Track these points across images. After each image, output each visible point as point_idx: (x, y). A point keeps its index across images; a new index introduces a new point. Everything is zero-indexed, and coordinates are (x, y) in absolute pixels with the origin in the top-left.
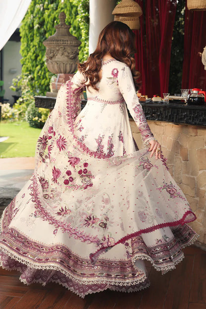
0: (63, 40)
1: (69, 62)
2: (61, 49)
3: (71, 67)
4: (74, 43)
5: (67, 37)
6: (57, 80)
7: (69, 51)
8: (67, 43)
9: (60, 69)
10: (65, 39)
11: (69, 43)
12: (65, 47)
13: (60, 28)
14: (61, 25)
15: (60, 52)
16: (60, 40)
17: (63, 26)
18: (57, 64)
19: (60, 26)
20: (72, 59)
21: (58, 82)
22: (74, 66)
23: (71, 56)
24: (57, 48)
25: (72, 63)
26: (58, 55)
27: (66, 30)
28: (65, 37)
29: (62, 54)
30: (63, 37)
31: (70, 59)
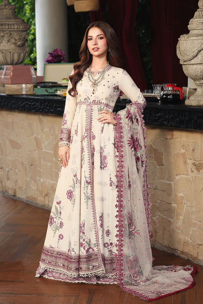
0: (8, 24)
1: (17, 51)
2: (6, 35)
3: (19, 56)
4: (21, 27)
5: (13, 20)
6: (4, 74)
7: (17, 38)
8: (13, 27)
9: (6, 59)
10: (11, 23)
11: (16, 27)
12: (11, 33)
13: (3, 9)
14: (5, 6)
15: (6, 39)
16: (5, 24)
17: (7, 7)
18: (3, 53)
19: (3, 7)
20: (20, 47)
21: (5, 75)
22: (22, 55)
23: (19, 43)
24: (2, 34)
25: (20, 51)
26: (4, 42)
27: (10, 11)
28: (11, 20)
29: (8, 41)
30: (8, 20)
31: (18, 46)
